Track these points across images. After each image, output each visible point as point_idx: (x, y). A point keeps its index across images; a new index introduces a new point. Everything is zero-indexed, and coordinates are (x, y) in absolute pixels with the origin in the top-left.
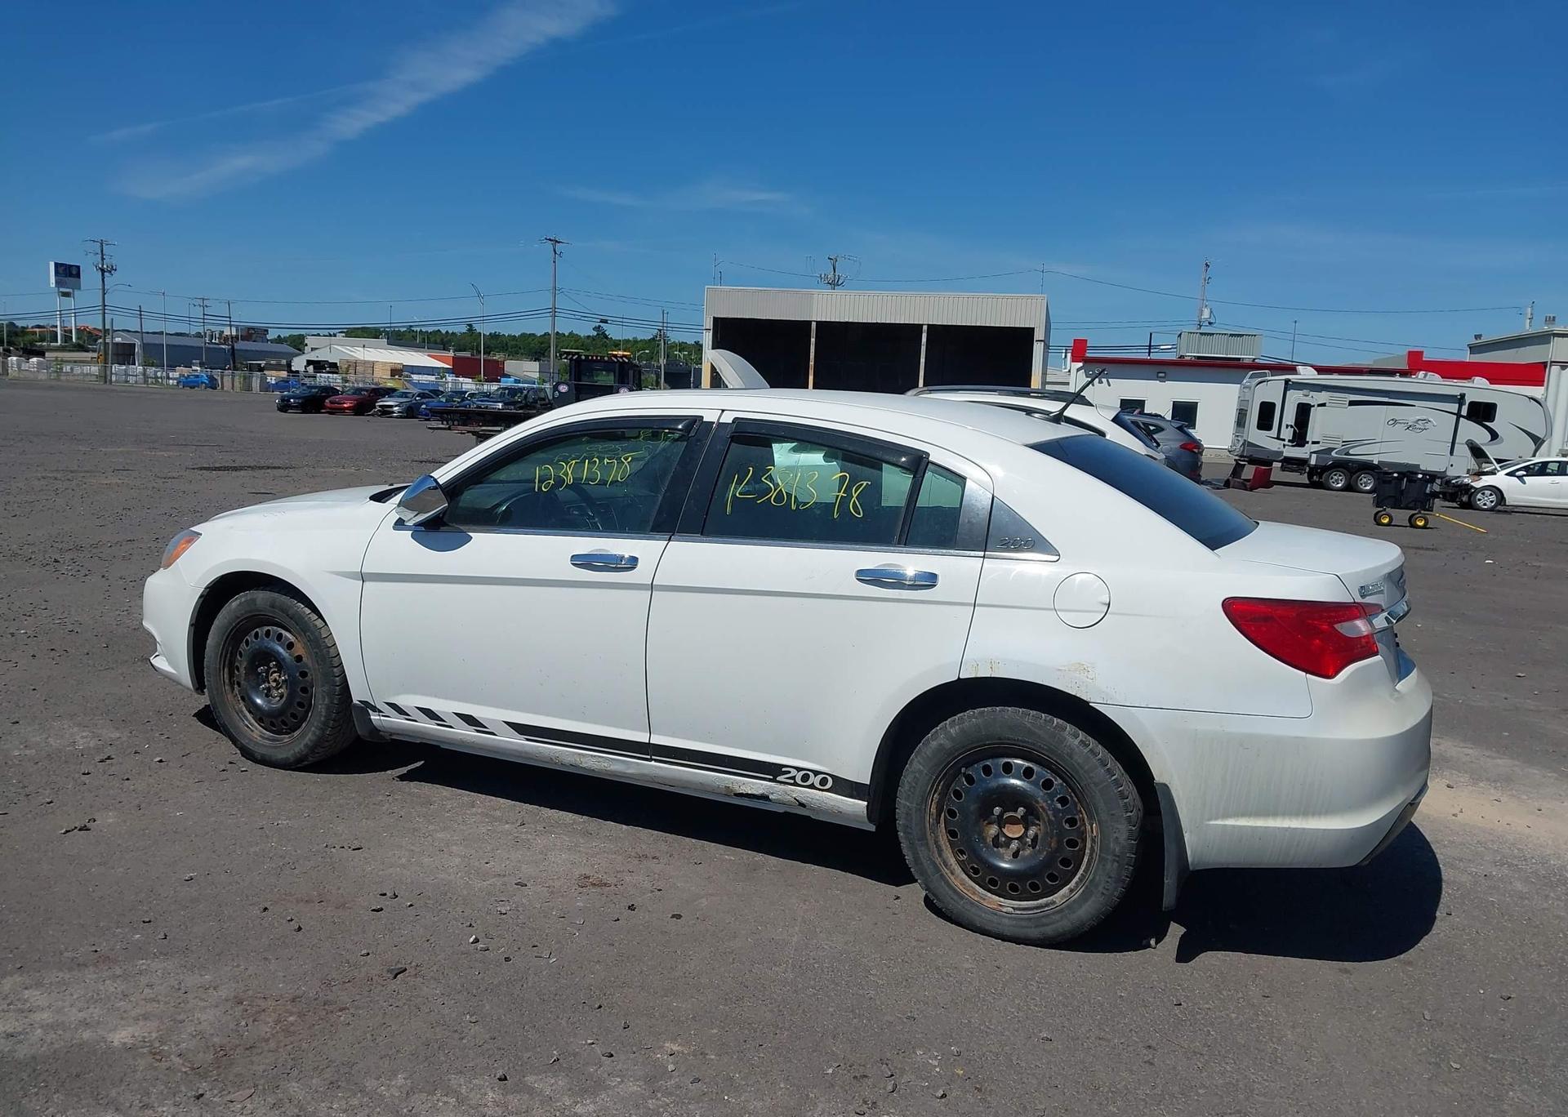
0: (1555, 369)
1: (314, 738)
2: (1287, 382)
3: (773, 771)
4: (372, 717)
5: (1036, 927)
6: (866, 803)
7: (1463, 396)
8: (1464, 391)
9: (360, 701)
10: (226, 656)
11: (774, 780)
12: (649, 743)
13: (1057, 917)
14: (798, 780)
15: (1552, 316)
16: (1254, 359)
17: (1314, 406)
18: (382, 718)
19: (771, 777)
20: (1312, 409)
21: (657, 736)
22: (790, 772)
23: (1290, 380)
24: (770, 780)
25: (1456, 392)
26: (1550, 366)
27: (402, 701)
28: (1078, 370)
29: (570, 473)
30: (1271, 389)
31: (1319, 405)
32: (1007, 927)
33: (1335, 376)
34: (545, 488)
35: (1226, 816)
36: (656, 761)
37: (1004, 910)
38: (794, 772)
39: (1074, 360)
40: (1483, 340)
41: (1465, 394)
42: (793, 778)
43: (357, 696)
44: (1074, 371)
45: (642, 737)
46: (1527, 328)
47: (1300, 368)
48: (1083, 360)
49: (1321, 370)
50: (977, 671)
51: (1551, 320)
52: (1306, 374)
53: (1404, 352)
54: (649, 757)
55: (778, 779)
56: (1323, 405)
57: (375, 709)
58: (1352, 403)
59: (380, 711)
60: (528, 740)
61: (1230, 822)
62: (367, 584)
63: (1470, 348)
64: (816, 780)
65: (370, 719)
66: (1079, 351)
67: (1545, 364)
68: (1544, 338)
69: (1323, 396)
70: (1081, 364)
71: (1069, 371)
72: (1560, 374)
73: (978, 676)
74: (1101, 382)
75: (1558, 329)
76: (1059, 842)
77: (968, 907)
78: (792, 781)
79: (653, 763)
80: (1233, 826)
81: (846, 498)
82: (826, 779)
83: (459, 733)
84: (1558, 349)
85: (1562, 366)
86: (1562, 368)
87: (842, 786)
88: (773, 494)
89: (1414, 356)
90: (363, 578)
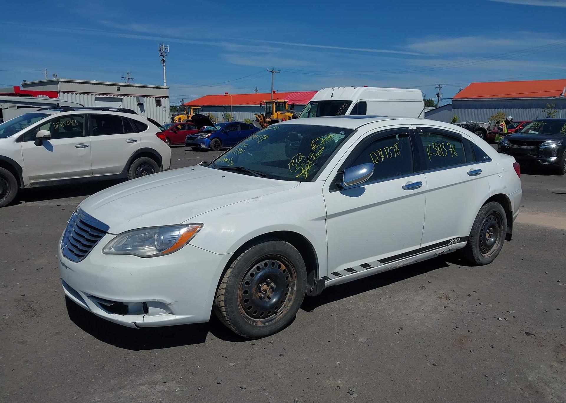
3: (446, 243)
6: (467, 242)
7: (58, 104)
8: (58, 102)
9: (322, 278)
11: (448, 245)
12: (421, 248)
15: (55, 74)
17: (3, 109)
18: (329, 281)
20: (3, 110)
21: (422, 245)
22: (451, 241)
25: (56, 103)
26: (60, 92)
29: (382, 154)
31: (6, 109)
32: (486, 261)
34: (377, 162)
37: (486, 256)
40: (27, 82)
41: (59, 103)
43: (320, 277)
46: (46, 79)
50: (493, 194)
51: (55, 76)
53: (12, 87)
54: (419, 253)
56: (7, 108)
57: (327, 278)
58: (18, 107)
59: (329, 278)
60: (384, 264)
62: (327, 220)
63: (22, 85)
64: (456, 241)
65: (325, 284)
67: (57, 92)
68: (55, 82)
69: (6, 105)
72: (63, 95)
75: (60, 79)
77: (481, 259)
81: (453, 151)
82: (459, 239)
83: (360, 273)
84: (61, 87)
85: (64, 92)
86: (64, 93)
87: (462, 239)
88: (438, 152)
89: (17, 88)
90: (326, 218)
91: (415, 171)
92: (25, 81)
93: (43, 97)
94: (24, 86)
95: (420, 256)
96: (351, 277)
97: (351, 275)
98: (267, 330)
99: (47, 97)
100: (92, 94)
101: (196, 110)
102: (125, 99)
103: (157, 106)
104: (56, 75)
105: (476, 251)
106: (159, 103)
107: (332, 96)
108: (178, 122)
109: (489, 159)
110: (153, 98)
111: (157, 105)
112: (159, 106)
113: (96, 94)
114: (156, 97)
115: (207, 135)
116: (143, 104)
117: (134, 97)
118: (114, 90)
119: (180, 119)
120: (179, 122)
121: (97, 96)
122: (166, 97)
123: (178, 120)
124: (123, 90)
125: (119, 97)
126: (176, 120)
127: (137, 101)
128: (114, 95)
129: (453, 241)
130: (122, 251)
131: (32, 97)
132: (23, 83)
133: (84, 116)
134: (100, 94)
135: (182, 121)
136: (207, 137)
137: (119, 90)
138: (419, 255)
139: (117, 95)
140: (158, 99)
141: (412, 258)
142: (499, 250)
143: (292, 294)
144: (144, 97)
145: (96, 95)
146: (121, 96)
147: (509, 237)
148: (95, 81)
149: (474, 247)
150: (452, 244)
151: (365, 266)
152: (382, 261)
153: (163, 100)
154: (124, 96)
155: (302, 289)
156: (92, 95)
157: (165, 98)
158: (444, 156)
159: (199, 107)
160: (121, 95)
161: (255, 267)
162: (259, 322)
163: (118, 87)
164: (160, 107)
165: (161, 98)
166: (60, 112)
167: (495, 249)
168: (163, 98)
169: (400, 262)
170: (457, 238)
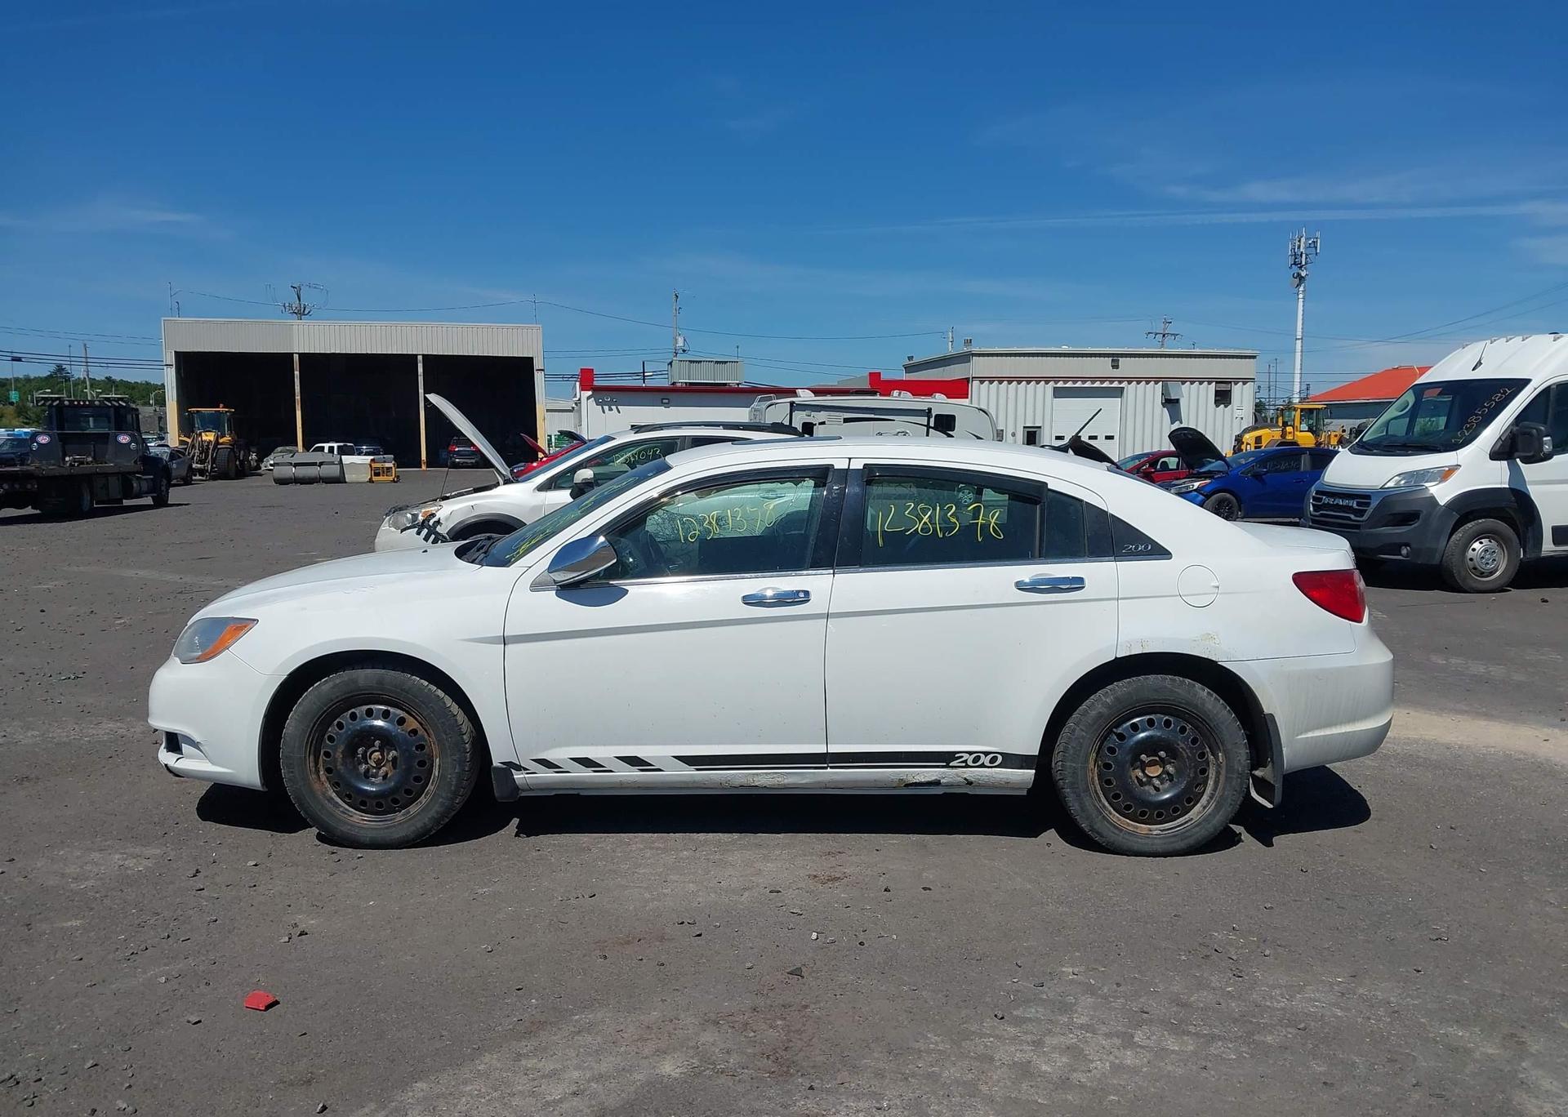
0: (976, 383)
1: (442, 809)
2: (792, 404)
3: (946, 758)
4: (515, 777)
5: (1182, 840)
6: (1034, 771)
8: (929, 406)
9: (501, 763)
10: (312, 742)
11: (947, 766)
12: (827, 753)
13: (1197, 829)
14: (970, 763)
15: (969, 338)
17: (816, 424)
18: (527, 776)
19: (944, 764)
20: (814, 426)
21: (833, 745)
22: (962, 757)
23: (794, 402)
24: (943, 767)
25: (925, 407)
26: (972, 381)
27: (550, 755)
28: (588, 398)
29: (714, 523)
31: (820, 424)
32: (1159, 846)
33: (829, 397)
34: (693, 539)
35: (1307, 731)
36: (831, 767)
37: (1155, 833)
38: (966, 756)
39: (583, 388)
40: (915, 360)
41: (930, 409)
42: (966, 761)
43: (497, 760)
44: (584, 400)
45: (820, 749)
46: (951, 350)
47: (799, 392)
48: (592, 388)
49: (817, 392)
50: (1130, 651)
51: (969, 342)
52: (805, 396)
53: (866, 374)
54: (826, 765)
55: (951, 764)
56: (823, 423)
57: (519, 768)
58: (846, 420)
59: (525, 769)
60: (698, 770)
61: (1310, 735)
62: (509, 647)
63: (905, 368)
64: (986, 760)
65: (514, 779)
66: (586, 379)
67: (967, 380)
68: (965, 358)
69: (822, 416)
70: (590, 393)
71: (580, 400)
72: (980, 387)
73: (1133, 653)
74: (611, 409)
75: (976, 350)
76: (1195, 773)
77: (1127, 837)
78: (964, 764)
79: (829, 770)
80: (1312, 737)
81: (986, 524)
82: (996, 757)
83: (619, 776)
84: (978, 367)
85: (982, 380)
86: (982, 382)
87: (1011, 760)
88: (919, 525)
89: (875, 377)
90: (505, 641)
92: (910, 358)
93: (900, 394)
94: (908, 369)
96: (593, 782)
97: (592, 776)
99: (907, 395)
100: (1047, 380)
101: (1313, 413)
102: (1130, 389)
103: (1217, 406)
104: (971, 340)
106: (1223, 398)
107: (1479, 363)
108: (1253, 449)
109: (1162, 554)
110: (1210, 383)
111: (1217, 403)
112: (1222, 406)
113: (1056, 379)
114: (1217, 382)
115: (1196, 485)
116: (1177, 401)
117: (1156, 383)
118: (1103, 367)
119: (1258, 440)
120: (1256, 448)
121: (1060, 384)
122: (1245, 381)
123: (1252, 442)
124: (1127, 367)
125: (1115, 384)
126: (1248, 444)
127: (1163, 394)
128: (1103, 380)
129: (968, 757)
131: (878, 397)
132: (908, 362)
133: (678, 441)
134: (1066, 379)
135: (1264, 444)
137: (1115, 366)
139: (1111, 379)
140: (1223, 387)
141: (802, 773)
144: (1183, 383)
145: (1056, 382)
146: (1120, 382)
148: (1065, 349)
150: (967, 766)
151: (633, 761)
152: (689, 761)
153: (1237, 390)
154: (1130, 383)
156: (1047, 382)
157: (1244, 383)
159: (1320, 407)
160: (1121, 380)
161: (347, 713)
163: (1115, 359)
164: (1226, 407)
165: (1231, 382)
168: (1236, 383)
169: (757, 774)
170: (986, 753)
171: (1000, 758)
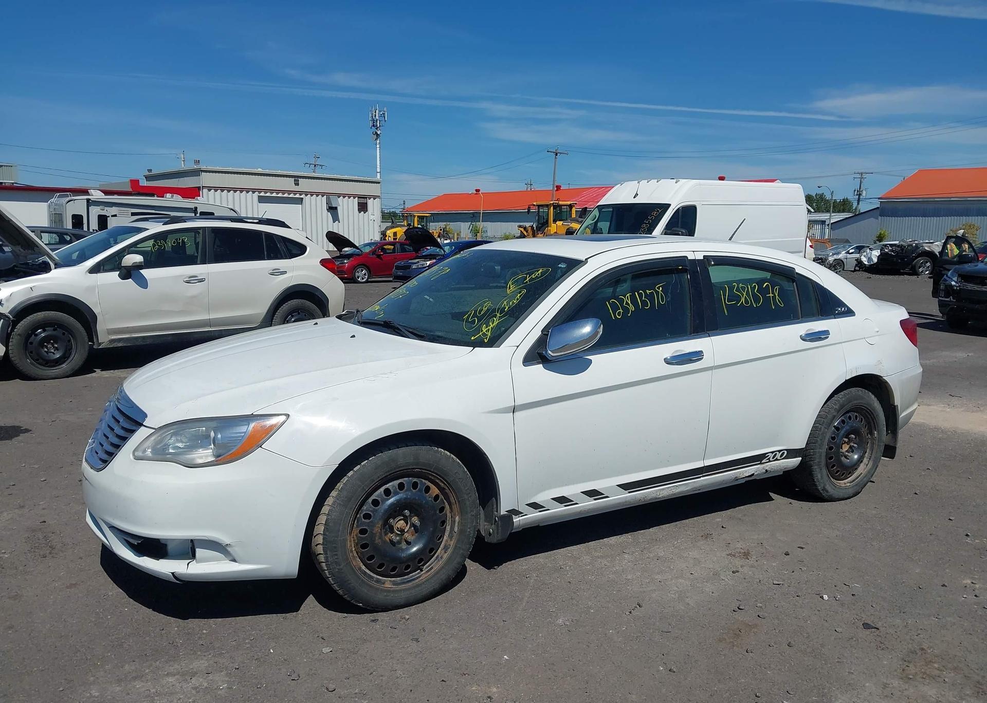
0: (205, 191)
2: (88, 200)
3: (759, 459)
4: (514, 520)
6: (801, 458)
9: (506, 511)
11: (761, 463)
12: (704, 466)
14: (771, 459)
15: (197, 159)
16: (13, 183)
17: (109, 217)
18: (522, 518)
20: (108, 218)
21: (707, 460)
22: (768, 456)
23: (90, 199)
24: (759, 464)
25: (192, 206)
26: (203, 189)
29: (630, 303)
30: (78, 206)
31: (112, 216)
32: (845, 493)
33: (116, 197)
34: (619, 316)
36: (704, 476)
37: (846, 485)
40: (154, 172)
41: (197, 207)
43: (504, 509)
45: (700, 464)
46: (183, 167)
47: (91, 191)
49: (106, 193)
51: (197, 162)
52: (97, 195)
53: (128, 180)
54: (701, 475)
56: (115, 216)
57: (517, 513)
58: (133, 214)
59: (521, 513)
60: (632, 492)
61: (903, 415)
62: (516, 414)
64: (779, 455)
65: (513, 523)
67: (199, 188)
68: (196, 173)
69: (114, 210)
72: (208, 194)
73: (853, 376)
75: (204, 168)
78: (768, 461)
81: (774, 297)
82: (784, 453)
83: (581, 506)
84: (206, 179)
85: (210, 188)
86: (209, 190)
87: (791, 453)
88: (743, 300)
89: (134, 183)
90: (514, 410)
91: (693, 333)
92: (150, 171)
93: (172, 197)
94: (148, 178)
95: (702, 480)
96: (565, 513)
97: (565, 510)
98: (401, 597)
99: (179, 198)
101: (424, 219)
102: (307, 199)
103: (360, 212)
104: (199, 161)
105: (821, 476)
106: (363, 207)
107: (637, 195)
108: (392, 240)
109: (849, 313)
110: (354, 198)
111: (360, 211)
112: (363, 212)
113: (260, 191)
114: (358, 197)
115: (428, 263)
116: (336, 208)
117: (323, 196)
118: (289, 184)
119: (395, 234)
120: (394, 239)
121: (262, 194)
122: (375, 197)
123: (392, 235)
124: (304, 185)
125: (298, 196)
126: (389, 236)
127: (327, 203)
128: (289, 192)
129: (771, 455)
130: (161, 454)
131: (156, 198)
132: (148, 173)
133: (201, 231)
134: (266, 191)
135: (398, 237)
136: (428, 265)
137: (297, 184)
138: (702, 478)
139: (295, 192)
140: (362, 200)
141: (688, 483)
142: (871, 473)
143: (451, 537)
144: (339, 197)
145: (260, 192)
146: (300, 195)
147: (890, 451)
148: (260, 170)
149: (816, 467)
150: (770, 461)
151: (593, 494)
152: (626, 487)
153: (370, 202)
154: (306, 195)
155: (468, 530)
156: (254, 192)
157: (374, 199)
158: (755, 306)
159: (428, 215)
160: (301, 193)
161: (382, 489)
162: (388, 583)
163: (297, 179)
164: (365, 213)
165: (366, 198)
166: (163, 225)
167: (861, 473)
168: (370, 198)
169: (663, 489)
170: (779, 451)
171: (786, 452)
